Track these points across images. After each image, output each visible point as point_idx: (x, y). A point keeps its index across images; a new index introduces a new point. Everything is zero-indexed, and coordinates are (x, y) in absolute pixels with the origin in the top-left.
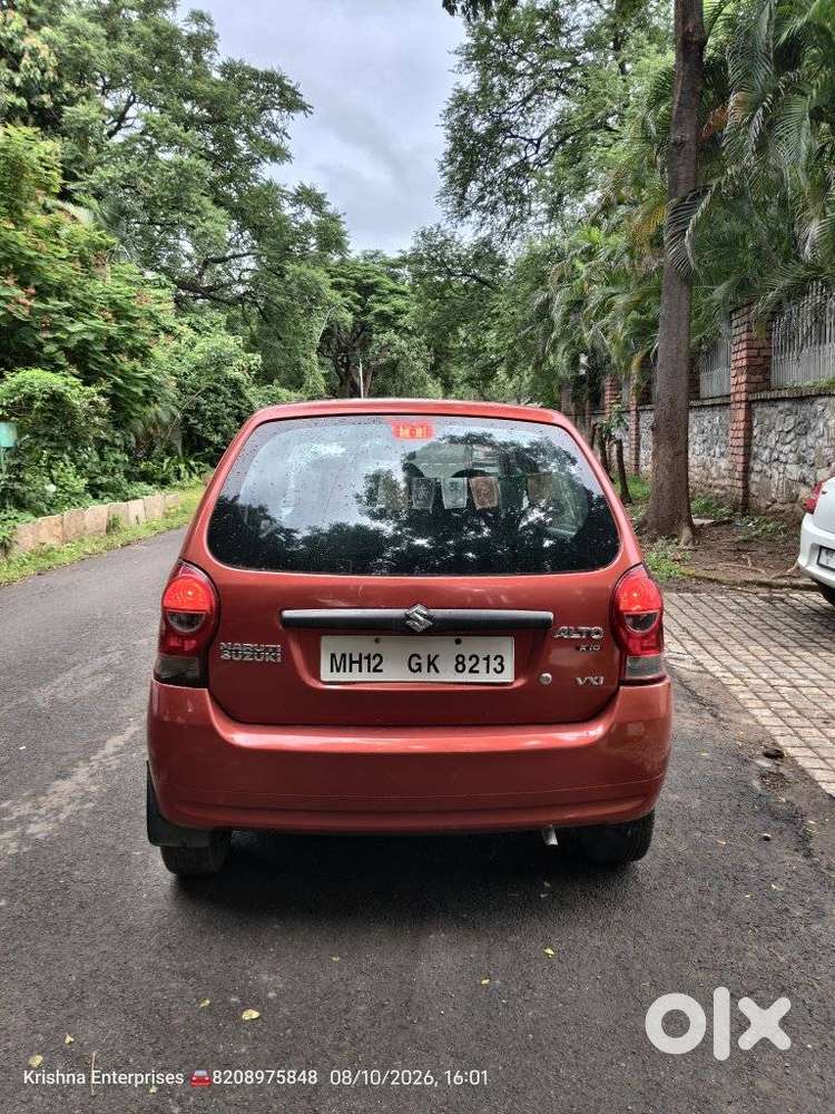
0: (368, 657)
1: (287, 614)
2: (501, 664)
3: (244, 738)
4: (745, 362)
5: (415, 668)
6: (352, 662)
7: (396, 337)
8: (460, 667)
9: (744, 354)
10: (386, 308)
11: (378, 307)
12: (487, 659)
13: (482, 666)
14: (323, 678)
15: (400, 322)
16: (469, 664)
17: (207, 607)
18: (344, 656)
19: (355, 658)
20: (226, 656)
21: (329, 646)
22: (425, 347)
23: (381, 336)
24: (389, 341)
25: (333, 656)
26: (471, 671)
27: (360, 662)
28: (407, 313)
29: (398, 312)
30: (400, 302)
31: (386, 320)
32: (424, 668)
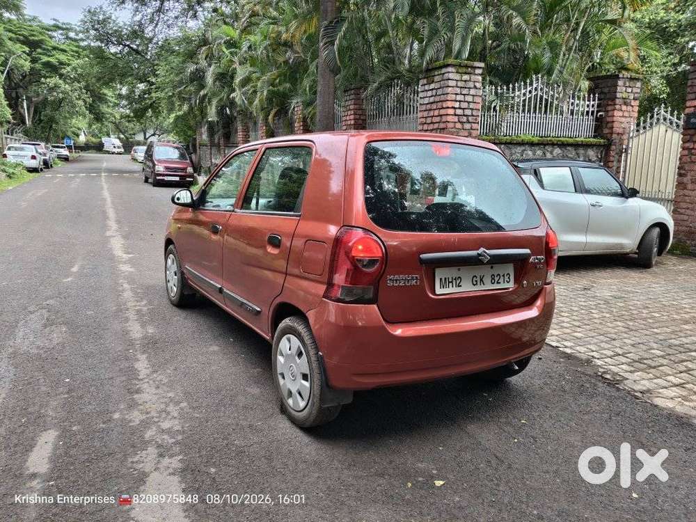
0: (455, 279)
1: (424, 256)
2: (509, 278)
3: (399, 332)
4: (352, 122)
5: (475, 283)
6: (449, 282)
7: (61, 82)
8: (493, 281)
9: (352, 117)
10: (50, 59)
11: (45, 59)
12: (503, 276)
13: (501, 280)
14: (437, 293)
15: (64, 71)
16: (496, 279)
17: (381, 255)
18: (445, 279)
19: (450, 280)
20: (390, 284)
21: (440, 274)
22: (84, 91)
23: (48, 80)
24: (55, 84)
25: (441, 279)
26: (498, 283)
27: (452, 282)
28: (69, 65)
29: (61, 63)
30: (63, 57)
31: (53, 69)
32: (479, 283)
